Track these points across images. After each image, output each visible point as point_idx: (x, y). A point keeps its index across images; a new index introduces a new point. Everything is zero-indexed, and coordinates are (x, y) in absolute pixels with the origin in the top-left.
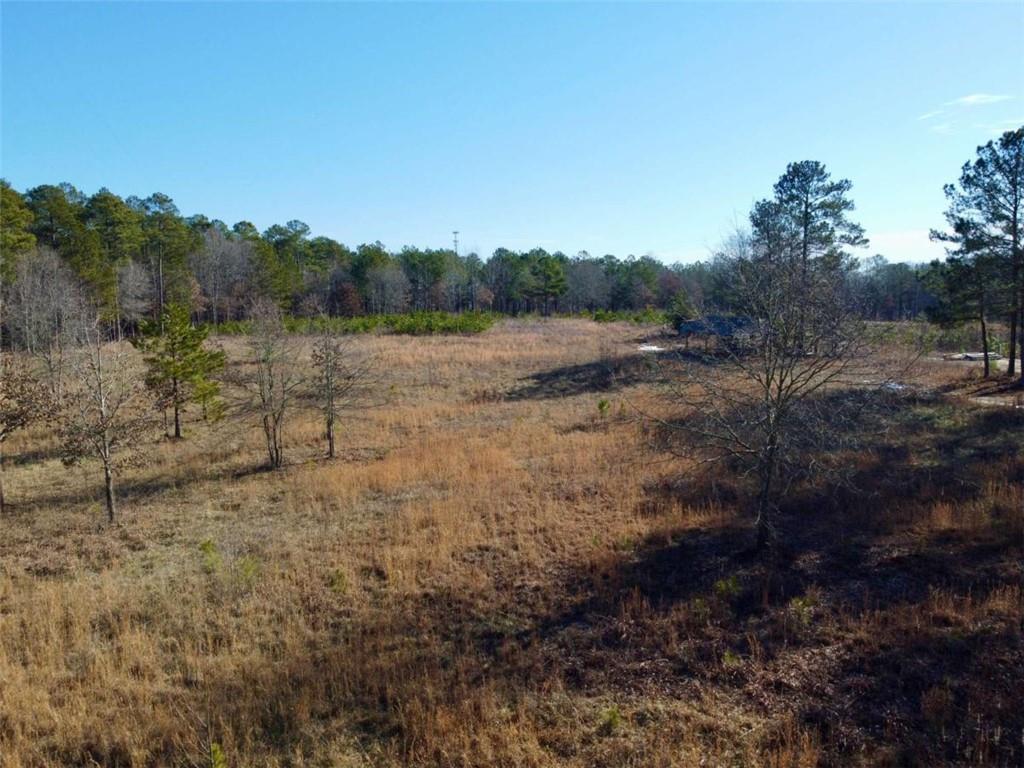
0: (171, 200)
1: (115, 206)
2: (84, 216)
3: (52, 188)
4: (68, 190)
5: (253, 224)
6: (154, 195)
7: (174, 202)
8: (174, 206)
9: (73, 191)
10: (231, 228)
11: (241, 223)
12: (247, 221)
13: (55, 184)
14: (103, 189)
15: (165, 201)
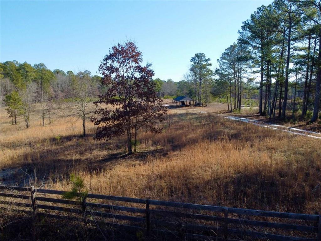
0: (45, 65)
1: (27, 67)
2: (18, 70)
3: (10, 62)
4: (16, 62)
5: (73, 71)
6: (40, 64)
7: (46, 66)
8: (46, 67)
9: (17, 63)
10: (66, 73)
11: (69, 71)
12: (71, 71)
13: (12, 61)
14: (26, 62)
15: (43, 65)
